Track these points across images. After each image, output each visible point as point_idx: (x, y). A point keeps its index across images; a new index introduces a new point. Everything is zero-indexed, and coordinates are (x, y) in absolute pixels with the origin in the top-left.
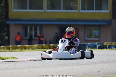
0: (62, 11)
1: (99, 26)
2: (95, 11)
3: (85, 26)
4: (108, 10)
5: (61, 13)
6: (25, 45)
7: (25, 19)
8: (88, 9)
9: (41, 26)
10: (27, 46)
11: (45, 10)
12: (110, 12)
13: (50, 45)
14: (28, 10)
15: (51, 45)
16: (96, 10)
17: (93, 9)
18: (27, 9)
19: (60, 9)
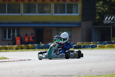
0: (37, 14)
1: (71, 28)
2: (66, 14)
3: (58, 28)
4: (78, 13)
5: (36, 16)
6: (6, 46)
7: (4, 22)
8: (60, 13)
9: (18, 29)
10: (8, 46)
11: (22, 14)
12: (80, 15)
13: (28, 46)
14: (7, 14)
15: (30, 45)
16: (68, 13)
17: (64, 13)
18: (5, 13)
19: (36, 13)
